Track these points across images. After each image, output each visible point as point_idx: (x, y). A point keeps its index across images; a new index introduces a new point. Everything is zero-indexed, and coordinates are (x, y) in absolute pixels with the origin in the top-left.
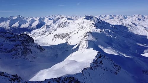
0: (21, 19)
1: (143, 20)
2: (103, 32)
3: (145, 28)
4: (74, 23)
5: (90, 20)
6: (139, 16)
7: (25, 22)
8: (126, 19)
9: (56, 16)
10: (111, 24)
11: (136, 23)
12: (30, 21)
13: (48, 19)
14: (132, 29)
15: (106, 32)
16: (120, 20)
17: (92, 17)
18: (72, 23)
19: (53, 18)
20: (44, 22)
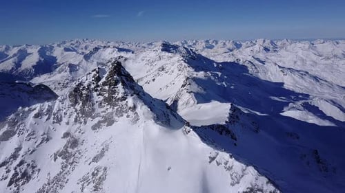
1: (275, 51)
3: (280, 67)
4: (139, 60)
5: (173, 53)
6: (264, 41)
7: (3, 57)
8: (241, 49)
9: (81, 41)
10: (213, 61)
11: (262, 56)
12: (15, 55)
13: (63, 48)
14: (255, 71)
15: (214, 76)
16: (227, 51)
17: (175, 47)
18: (134, 60)
19: (73, 46)
20: (53, 57)
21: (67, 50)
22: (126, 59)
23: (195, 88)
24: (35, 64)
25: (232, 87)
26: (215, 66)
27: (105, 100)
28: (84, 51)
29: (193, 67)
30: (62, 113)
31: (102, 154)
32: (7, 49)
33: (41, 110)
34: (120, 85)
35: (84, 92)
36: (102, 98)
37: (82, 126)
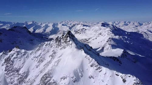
0: (36, 24)
2: (121, 39)
4: (91, 30)
5: (106, 27)
7: (39, 27)
8: (142, 26)
9: (69, 21)
10: (126, 31)
12: (44, 27)
13: (61, 24)
14: (147, 37)
15: (123, 38)
16: (135, 27)
17: (108, 25)
18: (89, 30)
19: (66, 24)
20: (57, 28)
21: (63, 25)
22: (86, 30)
23: (112, 42)
24: (51, 30)
25: (132, 43)
26: (126, 33)
27: (65, 42)
28: (70, 26)
29: (114, 34)
30: (53, 45)
31: (61, 56)
32: (41, 24)
33: (47, 44)
34: (69, 38)
35: (59, 39)
36: (64, 41)
37: (58, 49)
